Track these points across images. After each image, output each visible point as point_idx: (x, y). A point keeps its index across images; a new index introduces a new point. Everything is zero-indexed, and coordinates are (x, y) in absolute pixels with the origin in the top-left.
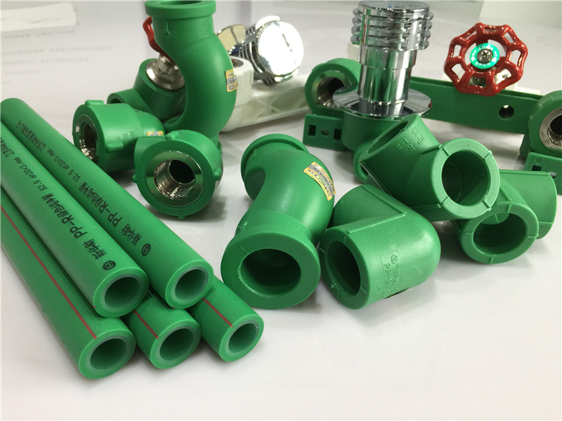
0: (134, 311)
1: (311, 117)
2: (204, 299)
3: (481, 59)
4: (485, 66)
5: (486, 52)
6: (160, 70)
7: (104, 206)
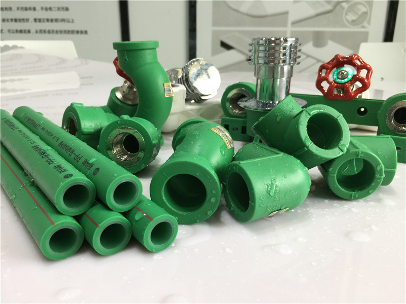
0: (84, 213)
1: (225, 119)
2: (135, 207)
3: (340, 77)
4: (343, 81)
5: (343, 72)
6: (124, 92)
7: (72, 152)
